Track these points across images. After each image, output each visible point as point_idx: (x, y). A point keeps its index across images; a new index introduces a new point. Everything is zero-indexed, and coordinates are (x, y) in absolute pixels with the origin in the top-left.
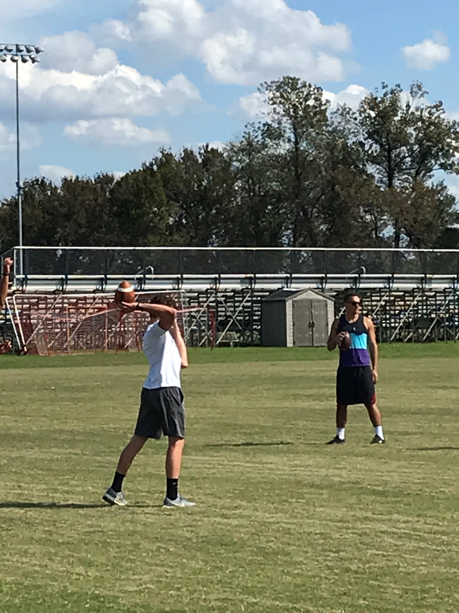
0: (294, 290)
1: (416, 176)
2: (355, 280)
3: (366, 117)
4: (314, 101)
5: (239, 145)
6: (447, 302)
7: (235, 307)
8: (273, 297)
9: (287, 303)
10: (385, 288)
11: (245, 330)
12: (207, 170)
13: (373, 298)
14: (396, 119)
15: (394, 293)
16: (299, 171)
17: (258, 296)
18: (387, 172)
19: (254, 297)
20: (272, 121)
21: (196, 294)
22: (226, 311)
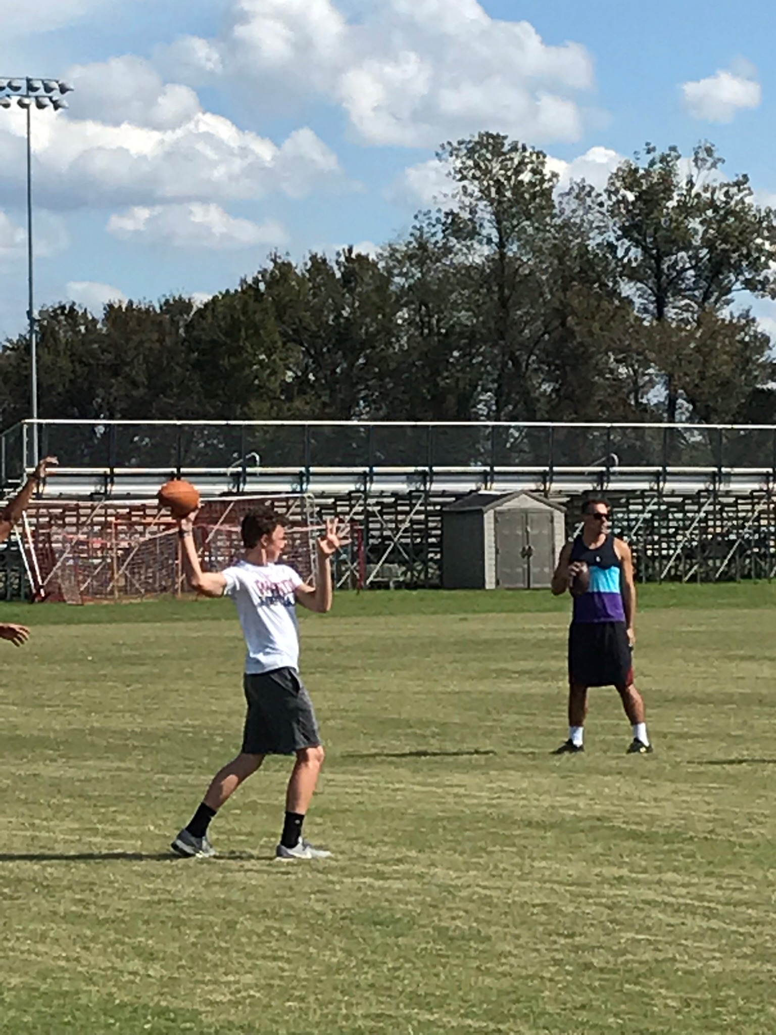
0: (499, 493)
1: (703, 302)
2: (601, 478)
3: (618, 202)
4: (530, 174)
5: (405, 249)
6: (756, 514)
7: (396, 522)
8: (462, 505)
9: (485, 516)
10: (652, 490)
11: (414, 561)
12: (351, 291)
13: (631, 507)
14: (671, 204)
15: (665, 499)
16: (507, 292)
17: (435, 504)
18: (655, 295)
19: (430, 505)
20: (460, 208)
21: (332, 500)
22: (381, 529)
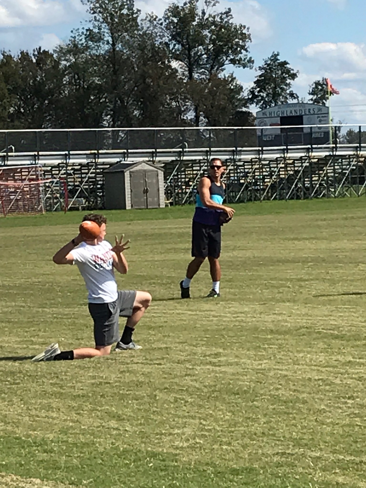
0: (131, 163)
1: (211, 70)
2: (180, 154)
3: (170, 23)
4: (126, 11)
5: (66, 47)
6: (253, 170)
7: (82, 178)
8: (113, 169)
9: (125, 174)
10: (204, 159)
11: (90, 196)
12: (41, 69)
13: (194, 168)
14: (194, 23)
16: (117, 67)
17: (100, 169)
18: (188, 67)
19: (98, 169)
20: (94, 27)
21: (50, 168)
22: (74, 182)
